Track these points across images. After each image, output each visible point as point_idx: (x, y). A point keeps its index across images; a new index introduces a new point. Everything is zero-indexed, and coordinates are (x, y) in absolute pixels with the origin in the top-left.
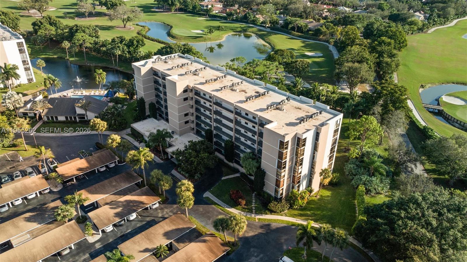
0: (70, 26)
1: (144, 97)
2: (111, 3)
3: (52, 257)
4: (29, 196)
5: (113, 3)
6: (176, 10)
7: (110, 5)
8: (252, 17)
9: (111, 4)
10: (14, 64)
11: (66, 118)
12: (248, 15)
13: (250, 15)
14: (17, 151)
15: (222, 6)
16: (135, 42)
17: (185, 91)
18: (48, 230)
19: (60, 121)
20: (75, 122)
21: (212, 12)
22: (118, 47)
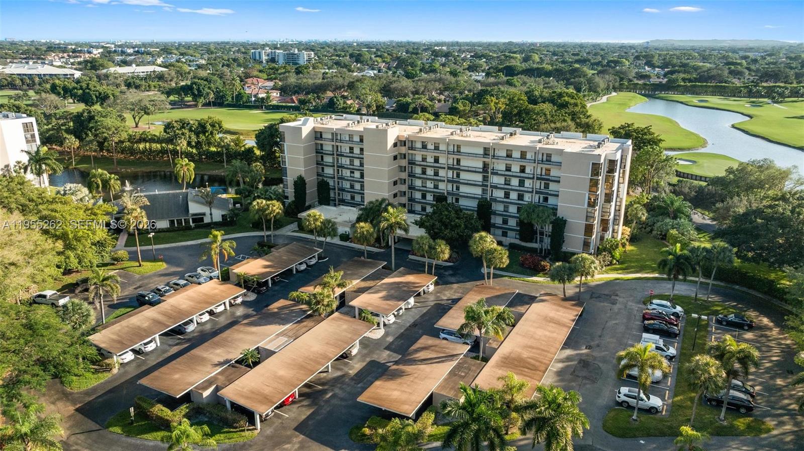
0: (73, 113)
1: (303, 175)
2: (97, 93)
3: (336, 362)
4: (219, 308)
5: (100, 94)
6: (204, 105)
7: (96, 97)
8: (342, 102)
9: (98, 95)
10: (19, 160)
11: (172, 222)
12: (335, 100)
13: (338, 100)
14: (122, 269)
15: (279, 95)
16: (209, 127)
17: (395, 145)
18: (308, 329)
19: (159, 229)
20: (188, 228)
21: (271, 101)
22: (183, 134)
